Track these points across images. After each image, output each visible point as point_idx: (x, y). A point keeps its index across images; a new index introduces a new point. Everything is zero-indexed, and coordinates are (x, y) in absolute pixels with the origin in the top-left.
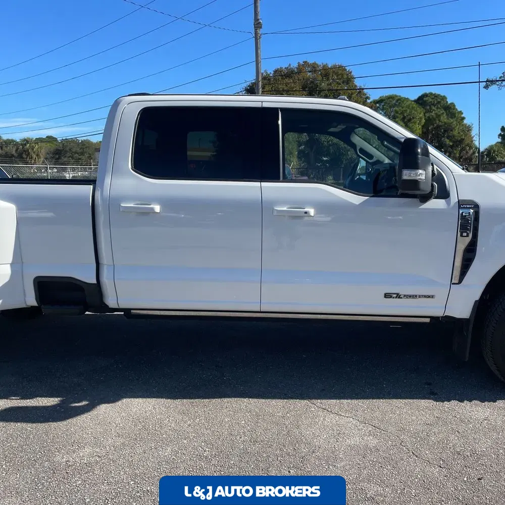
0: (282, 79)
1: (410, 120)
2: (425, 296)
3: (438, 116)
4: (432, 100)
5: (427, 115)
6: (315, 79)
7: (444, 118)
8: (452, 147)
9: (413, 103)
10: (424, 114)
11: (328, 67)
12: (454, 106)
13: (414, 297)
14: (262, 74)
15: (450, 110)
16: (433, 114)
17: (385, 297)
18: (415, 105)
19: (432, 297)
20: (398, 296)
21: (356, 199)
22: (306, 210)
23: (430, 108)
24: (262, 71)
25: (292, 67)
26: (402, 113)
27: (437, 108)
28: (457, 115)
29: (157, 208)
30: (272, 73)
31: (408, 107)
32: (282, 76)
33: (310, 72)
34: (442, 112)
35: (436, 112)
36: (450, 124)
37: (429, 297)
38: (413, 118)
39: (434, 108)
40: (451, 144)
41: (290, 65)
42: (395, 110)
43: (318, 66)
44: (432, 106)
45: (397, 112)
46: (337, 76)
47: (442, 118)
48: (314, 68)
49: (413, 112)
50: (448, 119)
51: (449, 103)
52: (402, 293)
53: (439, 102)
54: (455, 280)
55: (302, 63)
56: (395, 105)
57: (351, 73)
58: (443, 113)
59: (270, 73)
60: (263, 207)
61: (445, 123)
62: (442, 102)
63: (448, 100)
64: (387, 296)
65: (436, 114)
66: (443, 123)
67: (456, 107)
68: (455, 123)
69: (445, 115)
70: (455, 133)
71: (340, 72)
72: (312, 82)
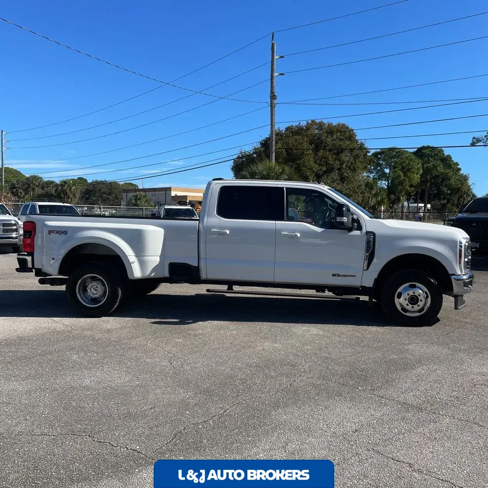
0: (293, 135)
1: (409, 170)
2: (351, 276)
3: (435, 167)
4: (430, 153)
5: (425, 166)
6: (321, 135)
7: (441, 169)
8: (450, 195)
9: (412, 155)
10: (423, 164)
11: (333, 125)
12: (451, 158)
13: (346, 276)
14: (276, 131)
15: (447, 161)
16: (430, 165)
17: (333, 276)
18: (413, 157)
19: (355, 276)
20: (339, 275)
21: (319, 230)
22: (296, 234)
23: (429, 160)
24: (276, 129)
25: (301, 125)
26: (401, 164)
27: (435, 160)
28: (453, 166)
29: (228, 232)
30: (284, 129)
31: (407, 158)
32: (292, 132)
33: (317, 129)
34: (438, 163)
35: (433, 163)
36: (447, 174)
37: (353, 276)
38: (412, 168)
39: (431, 160)
40: (449, 192)
41: (300, 123)
42: (395, 161)
43: (324, 124)
44: (430, 158)
45: (396, 163)
46: (340, 133)
47: (438, 168)
48: (321, 125)
49: (412, 163)
50: (444, 169)
51: (446, 154)
52: (341, 274)
53: (436, 155)
54: (365, 269)
55: (310, 121)
56: (394, 157)
57: (353, 130)
58: (440, 164)
59: (283, 130)
60: (276, 232)
61: (442, 173)
62: (439, 154)
63: (445, 153)
64: (334, 275)
65: (433, 165)
66: (440, 173)
67: (453, 159)
68: (451, 173)
69: (441, 166)
70: (452, 182)
71: (343, 130)
72: (319, 138)
